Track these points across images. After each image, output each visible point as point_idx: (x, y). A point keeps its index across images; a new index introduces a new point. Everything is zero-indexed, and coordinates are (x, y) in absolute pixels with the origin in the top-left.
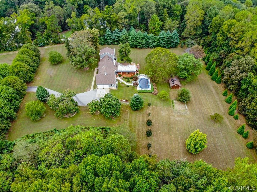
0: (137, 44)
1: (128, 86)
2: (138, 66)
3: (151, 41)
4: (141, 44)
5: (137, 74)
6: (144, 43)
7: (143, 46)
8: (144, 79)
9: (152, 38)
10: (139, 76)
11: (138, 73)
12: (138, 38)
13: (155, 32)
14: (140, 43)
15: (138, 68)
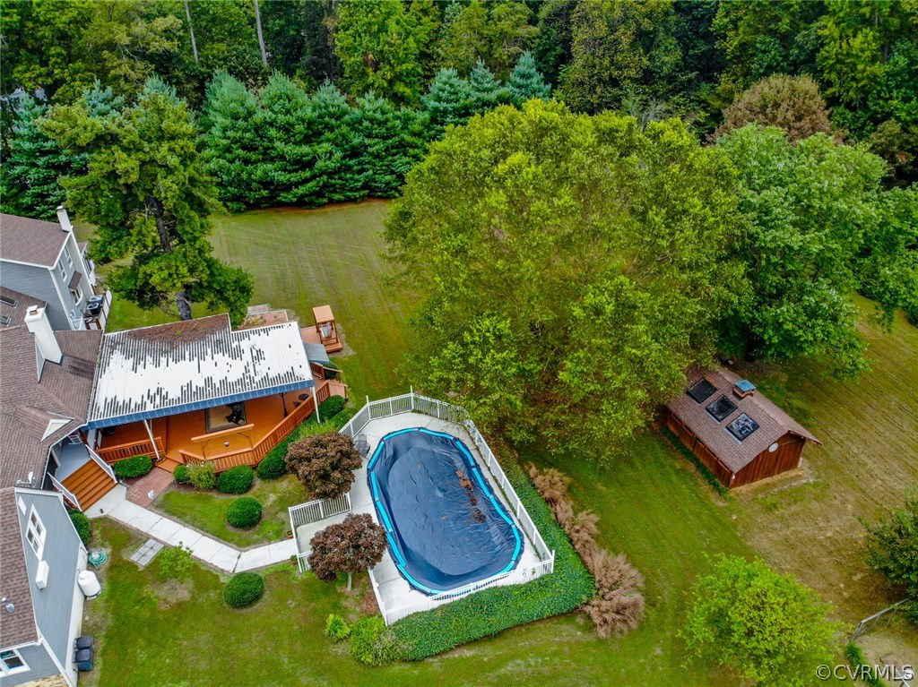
0: (282, 177)
1: (247, 592)
2: (324, 332)
3: (378, 146)
4: (308, 174)
5: (334, 410)
6: (331, 165)
7: (325, 186)
8: (420, 444)
9: (380, 124)
10: (359, 425)
11: (338, 389)
12: (279, 129)
13: (391, 82)
14: (303, 164)
15: (325, 341)
